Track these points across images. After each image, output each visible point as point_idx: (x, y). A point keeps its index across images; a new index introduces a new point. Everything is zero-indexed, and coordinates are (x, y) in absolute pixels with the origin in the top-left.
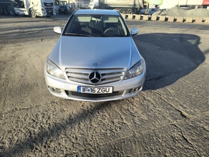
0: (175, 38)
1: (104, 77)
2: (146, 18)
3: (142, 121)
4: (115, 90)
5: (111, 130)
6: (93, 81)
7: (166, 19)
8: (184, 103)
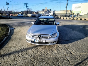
0: (81, 27)
1: (43, 37)
2: (72, 18)
3: (55, 53)
4: (46, 42)
5: (43, 55)
6: (39, 38)
7: (81, 19)
8: (73, 49)
